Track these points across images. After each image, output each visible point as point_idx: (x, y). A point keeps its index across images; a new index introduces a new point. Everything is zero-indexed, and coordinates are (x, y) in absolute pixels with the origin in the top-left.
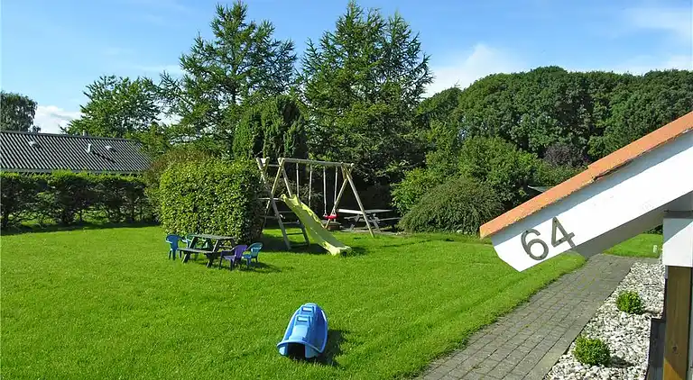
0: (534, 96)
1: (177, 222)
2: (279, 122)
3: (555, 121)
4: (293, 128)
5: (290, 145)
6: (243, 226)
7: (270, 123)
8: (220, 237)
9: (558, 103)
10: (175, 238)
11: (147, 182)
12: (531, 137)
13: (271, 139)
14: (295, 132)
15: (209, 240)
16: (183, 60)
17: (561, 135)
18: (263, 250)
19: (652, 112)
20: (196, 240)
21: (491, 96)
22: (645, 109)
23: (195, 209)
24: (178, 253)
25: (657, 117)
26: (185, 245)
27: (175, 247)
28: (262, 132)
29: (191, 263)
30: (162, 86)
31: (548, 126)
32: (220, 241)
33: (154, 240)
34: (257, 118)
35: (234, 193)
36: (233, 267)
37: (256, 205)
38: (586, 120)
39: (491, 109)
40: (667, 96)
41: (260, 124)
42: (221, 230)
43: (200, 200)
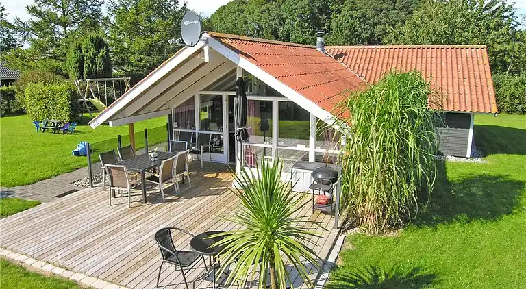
0: (294, 7)
1: (37, 113)
2: (93, 50)
3: (307, 24)
4: (101, 54)
5: (100, 64)
6: (70, 114)
7: (87, 51)
8: (59, 121)
9: (308, 12)
10: (37, 123)
11: (16, 90)
12: (292, 36)
13: (89, 61)
14: (103, 56)
15: (53, 122)
16: (28, 8)
17: (310, 34)
18: (77, 125)
19: (353, 24)
20: (47, 122)
21: (266, 5)
22: (348, 22)
23: (46, 107)
24: (39, 129)
25: (355, 27)
26: (42, 125)
27: (37, 126)
28: (82, 57)
29: (45, 133)
30: (16, 25)
31: (302, 28)
32: (58, 123)
33: (26, 123)
34: (79, 48)
35: (64, 99)
36: (64, 133)
37: (76, 104)
38: (326, 24)
39: (265, 15)
40: (376, 8)
41: (81, 52)
42: (60, 117)
43: (48, 103)
